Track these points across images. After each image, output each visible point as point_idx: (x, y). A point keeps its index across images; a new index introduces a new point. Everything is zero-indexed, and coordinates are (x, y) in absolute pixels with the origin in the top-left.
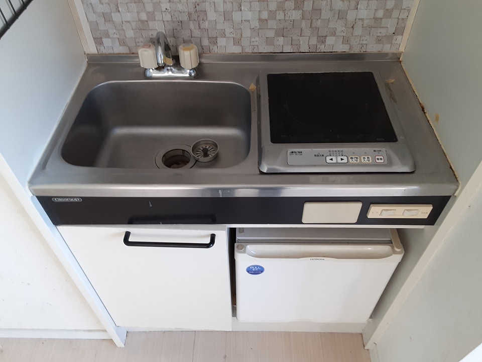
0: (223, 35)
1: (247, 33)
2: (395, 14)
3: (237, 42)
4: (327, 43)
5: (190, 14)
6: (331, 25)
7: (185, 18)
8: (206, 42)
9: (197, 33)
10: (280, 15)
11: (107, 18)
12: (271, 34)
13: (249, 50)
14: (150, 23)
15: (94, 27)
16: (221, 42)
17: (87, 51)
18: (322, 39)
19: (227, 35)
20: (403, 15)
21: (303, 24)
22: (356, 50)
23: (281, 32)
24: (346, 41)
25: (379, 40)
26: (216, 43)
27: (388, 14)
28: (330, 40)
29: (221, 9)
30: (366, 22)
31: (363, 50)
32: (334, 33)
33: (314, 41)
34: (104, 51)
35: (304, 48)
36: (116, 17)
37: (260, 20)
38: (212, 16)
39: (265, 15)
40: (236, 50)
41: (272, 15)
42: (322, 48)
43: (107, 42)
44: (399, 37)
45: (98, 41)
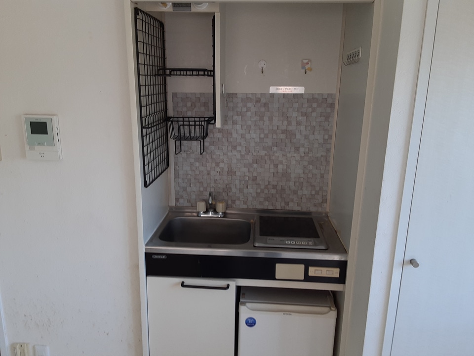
0: (239, 199)
1: (250, 199)
2: (321, 193)
3: (245, 203)
4: (290, 205)
5: (223, 189)
6: (291, 197)
7: (221, 190)
8: (230, 202)
9: (226, 198)
10: (266, 191)
11: (184, 189)
12: (262, 200)
13: (251, 207)
14: (204, 192)
15: (177, 193)
16: (237, 202)
17: (170, 205)
18: (287, 204)
19: (241, 199)
20: (325, 194)
21: (277, 196)
22: (305, 210)
23: (267, 199)
24: (299, 205)
25: (315, 205)
26: (234, 203)
27: (317, 193)
28: (291, 204)
29: (238, 187)
30: (307, 196)
31: (308, 210)
32: (292, 201)
33: (283, 204)
34: (178, 205)
35: (279, 207)
36: (189, 189)
37: (257, 193)
38: (234, 190)
39: (259, 191)
40: (245, 207)
41: (262, 191)
42: (287, 208)
43: (181, 201)
44: (325, 204)
45: (177, 200)
